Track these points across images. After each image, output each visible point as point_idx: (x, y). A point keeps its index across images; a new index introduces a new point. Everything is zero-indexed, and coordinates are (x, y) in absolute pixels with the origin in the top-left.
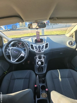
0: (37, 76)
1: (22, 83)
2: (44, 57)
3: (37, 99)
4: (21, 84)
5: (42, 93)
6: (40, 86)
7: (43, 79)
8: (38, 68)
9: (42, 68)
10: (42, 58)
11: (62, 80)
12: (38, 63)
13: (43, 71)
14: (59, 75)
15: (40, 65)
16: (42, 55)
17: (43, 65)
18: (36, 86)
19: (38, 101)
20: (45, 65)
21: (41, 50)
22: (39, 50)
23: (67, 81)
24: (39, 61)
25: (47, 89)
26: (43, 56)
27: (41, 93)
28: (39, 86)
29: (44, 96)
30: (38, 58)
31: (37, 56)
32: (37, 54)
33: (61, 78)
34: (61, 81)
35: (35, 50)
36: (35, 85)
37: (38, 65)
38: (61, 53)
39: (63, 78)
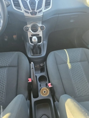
0: (32, 63)
1: (4, 75)
2: (42, 28)
3: (33, 100)
4: (3, 77)
5: (41, 89)
6: (38, 78)
7: (41, 65)
8: (32, 47)
9: (39, 48)
10: (39, 29)
11: (72, 66)
12: (31, 38)
13: (40, 53)
14: (67, 59)
15: (35, 42)
16: (39, 23)
17: (41, 42)
18: (31, 81)
19: (35, 102)
20: (45, 42)
21: (36, 11)
22: (31, 11)
23: (79, 67)
24: (33, 35)
25: (50, 84)
26: (40, 25)
27: (39, 88)
28: (36, 76)
29: (45, 92)
30: (30, 30)
31: (29, 26)
32: (29, 19)
33: (70, 63)
34: (71, 68)
35: (23, 10)
36: (29, 79)
37: (32, 42)
38: (72, 21)
39: (74, 62)
